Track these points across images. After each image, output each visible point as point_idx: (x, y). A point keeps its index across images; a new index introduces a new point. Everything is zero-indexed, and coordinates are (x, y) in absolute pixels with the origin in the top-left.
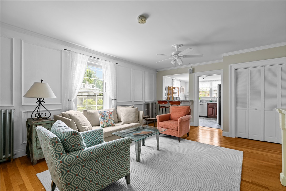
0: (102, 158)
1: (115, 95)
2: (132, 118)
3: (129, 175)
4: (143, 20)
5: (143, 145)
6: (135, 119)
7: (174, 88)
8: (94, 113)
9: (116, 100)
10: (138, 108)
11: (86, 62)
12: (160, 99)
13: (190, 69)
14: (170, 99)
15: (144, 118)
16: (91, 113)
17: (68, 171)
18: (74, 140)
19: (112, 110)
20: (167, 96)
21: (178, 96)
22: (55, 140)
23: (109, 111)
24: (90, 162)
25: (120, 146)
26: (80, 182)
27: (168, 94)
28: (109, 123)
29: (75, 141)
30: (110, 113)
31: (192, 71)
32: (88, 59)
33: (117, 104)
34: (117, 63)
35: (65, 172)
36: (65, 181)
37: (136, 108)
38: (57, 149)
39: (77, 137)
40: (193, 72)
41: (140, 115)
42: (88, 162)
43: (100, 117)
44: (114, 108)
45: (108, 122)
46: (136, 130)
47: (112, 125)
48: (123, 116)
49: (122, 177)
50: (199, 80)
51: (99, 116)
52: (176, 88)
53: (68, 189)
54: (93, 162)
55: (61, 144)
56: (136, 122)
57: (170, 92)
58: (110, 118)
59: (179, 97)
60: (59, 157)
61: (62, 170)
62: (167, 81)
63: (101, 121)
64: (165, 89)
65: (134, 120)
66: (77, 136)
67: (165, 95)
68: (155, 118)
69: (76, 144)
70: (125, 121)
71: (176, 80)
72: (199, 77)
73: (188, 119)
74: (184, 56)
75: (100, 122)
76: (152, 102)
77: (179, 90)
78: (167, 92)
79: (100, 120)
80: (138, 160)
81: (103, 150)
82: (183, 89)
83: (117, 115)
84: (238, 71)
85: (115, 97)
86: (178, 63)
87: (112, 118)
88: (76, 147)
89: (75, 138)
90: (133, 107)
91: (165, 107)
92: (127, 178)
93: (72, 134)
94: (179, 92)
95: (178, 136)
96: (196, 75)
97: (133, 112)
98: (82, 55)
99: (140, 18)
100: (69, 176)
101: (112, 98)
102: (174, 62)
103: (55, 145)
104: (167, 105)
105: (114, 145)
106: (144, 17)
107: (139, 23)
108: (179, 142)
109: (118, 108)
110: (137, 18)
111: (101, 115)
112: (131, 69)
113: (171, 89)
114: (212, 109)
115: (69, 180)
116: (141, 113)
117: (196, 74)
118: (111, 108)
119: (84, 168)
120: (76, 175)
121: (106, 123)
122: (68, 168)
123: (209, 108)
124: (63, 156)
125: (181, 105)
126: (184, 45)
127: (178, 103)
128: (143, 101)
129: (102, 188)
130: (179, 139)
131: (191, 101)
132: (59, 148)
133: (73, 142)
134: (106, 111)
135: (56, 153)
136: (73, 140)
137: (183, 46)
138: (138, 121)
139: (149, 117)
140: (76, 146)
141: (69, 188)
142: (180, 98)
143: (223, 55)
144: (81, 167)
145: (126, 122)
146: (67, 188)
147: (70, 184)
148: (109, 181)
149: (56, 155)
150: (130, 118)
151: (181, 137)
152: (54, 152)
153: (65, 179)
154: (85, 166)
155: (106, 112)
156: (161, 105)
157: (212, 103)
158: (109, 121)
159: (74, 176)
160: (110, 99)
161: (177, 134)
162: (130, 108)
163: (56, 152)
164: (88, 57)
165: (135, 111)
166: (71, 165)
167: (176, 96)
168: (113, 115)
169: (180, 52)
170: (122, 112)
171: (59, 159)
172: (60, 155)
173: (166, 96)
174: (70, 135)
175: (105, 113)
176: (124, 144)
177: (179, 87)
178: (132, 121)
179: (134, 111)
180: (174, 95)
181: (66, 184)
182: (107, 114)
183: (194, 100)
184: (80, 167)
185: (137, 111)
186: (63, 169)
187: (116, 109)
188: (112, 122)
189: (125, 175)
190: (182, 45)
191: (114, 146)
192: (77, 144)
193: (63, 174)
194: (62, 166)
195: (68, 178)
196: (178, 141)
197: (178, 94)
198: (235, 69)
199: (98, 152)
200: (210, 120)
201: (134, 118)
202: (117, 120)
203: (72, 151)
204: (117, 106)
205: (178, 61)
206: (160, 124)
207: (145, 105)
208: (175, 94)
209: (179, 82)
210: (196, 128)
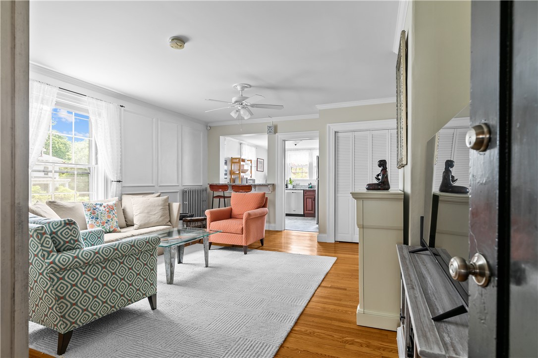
0: (113, 263)
1: (119, 171)
2: (156, 216)
3: (155, 295)
4: (180, 44)
5: (180, 262)
6: (163, 218)
7: (243, 160)
8: (73, 207)
9: (120, 181)
10: (168, 198)
11: (52, 101)
12: (215, 182)
13: (270, 127)
14: (234, 182)
15: (182, 217)
16: (65, 208)
17: (61, 279)
18: (69, 233)
19: (114, 202)
20: (228, 177)
21: (251, 177)
22: (42, 230)
23: (107, 203)
24: (94, 268)
25: (141, 246)
26: (80, 296)
27: (232, 173)
28: (107, 226)
29: (71, 235)
30: (110, 207)
31: (273, 130)
32: (58, 94)
33: (121, 191)
34: (122, 106)
35: (56, 279)
36: (56, 293)
37: (165, 197)
38: (44, 244)
39: (74, 229)
40: (275, 132)
41: (172, 210)
42: (90, 268)
43: (87, 215)
44: (117, 198)
45: (105, 225)
46: (166, 235)
47: (114, 231)
48: (137, 213)
49: (145, 296)
50: (286, 148)
51: (85, 214)
52: (246, 161)
53: (60, 305)
54: (99, 269)
55: (50, 237)
56: (164, 224)
57: (235, 168)
58: (109, 217)
59: (253, 178)
60: (48, 257)
61: (52, 276)
62: (228, 147)
63: (90, 223)
64: (226, 163)
65: (161, 219)
66: (74, 227)
67: (226, 174)
68: (203, 218)
69: (71, 239)
70: (143, 222)
71: (248, 145)
72: (285, 141)
73: (261, 214)
74: (253, 106)
75: (88, 225)
76: (197, 188)
77: (253, 165)
78: (230, 168)
79: (87, 221)
80: (170, 281)
81: (115, 250)
82: (260, 162)
83: (124, 211)
84: (340, 134)
85: (119, 175)
86: (243, 116)
87: (113, 217)
88: (71, 244)
89: (71, 230)
90: (159, 196)
91: (224, 197)
92: (152, 300)
93: (66, 224)
94: (254, 169)
95: (243, 244)
96: (279, 138)
97: (159, 206)
98: (43, 86)
99: (173, 40)
100: (62, 286)
101: (112, 177)
102: (236, 113)
103: (41, 238)
104: (227, 194)
105: (132, 244)
106: (180, 41)
107: (172, 47)
108: (246, 253)
109: (125, 198)
110: (168, 40)
111: (89, 210)
112: (154, 120)
113: (236, 163)
114: (311, 200)
115: (62, 292)
116: (176, 207)
117: (280, 136)
118: (110, 198)
119: (84, 275)
120: (73, 286)
121: (101, 226)
122: (61, 274)
123: (307, 198)
124: (53, 255)
125: (253, 191)
126: (253, 86)
127: (248, 188)
128: (180, 185)
129: (113, 310)
130: (245, 249)
131: (271, 184)
132: (48, 243)
133: (67, 235)
134: (99, 203)
135: (43, 250)
136: (67, 233)
137: (251, 88)
138: (170, 221)
139: (192, 216)
140: (72, 242)
141: (62, 304)
142: (254, 181)
143: (320, 107)
144: (80, 274)
145: (145, 224)
146: (58, 305)
147: (64, 298)
148: (123, 300)
149: (42, 252)
150: (153, 216)
151: (248, 244)
152: (40, 248)
153: (56, 290)
154: (85, 273)
155: (101, 205)
156: (216, 194)
157: (312, 189)
158: (107, 223)
159: (70, 286)
160: (106, 180)
161: (240, 241)
162: (152, 198)
163: (43, 248)
164: (57, 90)
165: (162, 202)
166: (65, 269)
167: (246, 176)
168: (116, 211)
169: (247, 98)
170: (135, 206)
171: (47, 259)
172: (49, 253)
173: (226, 177)
174: (63, 225)
175: (98, 206)
176: (148, 244)
177: (254, 159)
178: (157, 222)
179: (160, 204)
180: (242, 174)
181: (57, 298)
182: (102, 208)
183: (276, 183)
184: (78, 274)
185: (168, 204)
186: (53, 274)
187: (121, 200)
188: (114, 224)
189: (148, 293)
190: (250, 86)
191: (132, 246)
192: (73, 240)
193: (52, 282)
194: (53, 270)
195: (60, 289)
196: (243, 253)
197: (251, 173)
198: (335, 132)
199: (107, 253)
200: (306, 220)
201: (161, 216)
202: (124, 223)
203: (64, 250)
204: (122, 194)
205: (242, 112)
206: (212, 226)
207: (184, 193)
208: (244, 171)
209: (254, 149)
210: (279, 234)
